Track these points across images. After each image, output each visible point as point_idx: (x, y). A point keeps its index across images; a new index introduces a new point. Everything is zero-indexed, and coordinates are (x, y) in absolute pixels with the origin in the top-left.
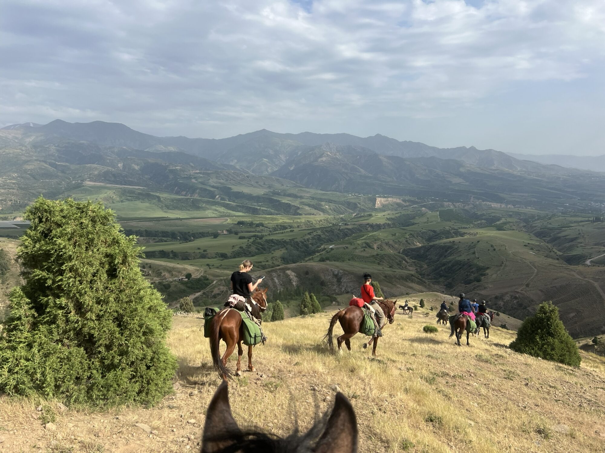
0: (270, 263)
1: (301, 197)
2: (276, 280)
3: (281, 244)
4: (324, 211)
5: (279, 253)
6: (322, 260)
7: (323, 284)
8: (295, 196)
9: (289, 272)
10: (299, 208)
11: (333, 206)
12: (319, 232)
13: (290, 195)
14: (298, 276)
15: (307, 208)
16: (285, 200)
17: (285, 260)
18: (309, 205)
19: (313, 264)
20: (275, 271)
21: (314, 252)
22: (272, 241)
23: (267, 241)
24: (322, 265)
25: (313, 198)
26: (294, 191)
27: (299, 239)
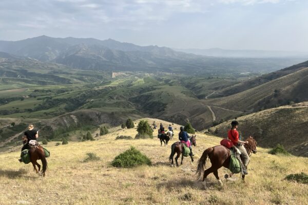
0: (59, 112)
1: (71, 74)
2: (65, 121)
3: (63, 101)
4: (84, 81)
5: (63, 106)
6: (89, 108)
7: (91, 120)
8: (67, 74)
9: (72, 116)
10: (70, 80)
11: (90, 78)
12: (84, 93)
13: (64, 73)
14: (77, 117)
15: (75, 80)
16: (61, 76)
17: (67, 109)
18: (76, 78)
19: (84, 110)
20: (64, 116)
21: (82, 104)
22: (57, 99)
23: (55, 100)
24: (90, 110)
25: (78, 74)
26: (66, 71)
27: (73, 98)
